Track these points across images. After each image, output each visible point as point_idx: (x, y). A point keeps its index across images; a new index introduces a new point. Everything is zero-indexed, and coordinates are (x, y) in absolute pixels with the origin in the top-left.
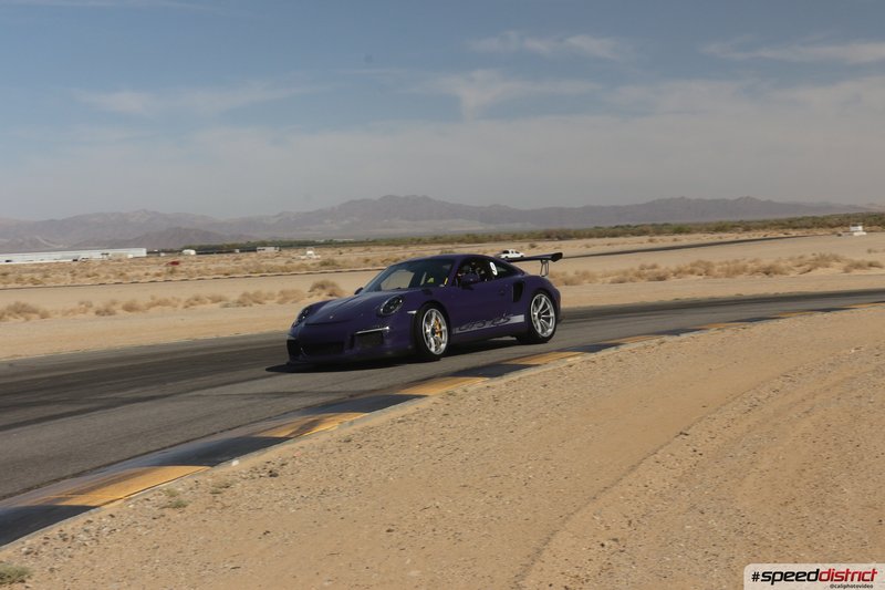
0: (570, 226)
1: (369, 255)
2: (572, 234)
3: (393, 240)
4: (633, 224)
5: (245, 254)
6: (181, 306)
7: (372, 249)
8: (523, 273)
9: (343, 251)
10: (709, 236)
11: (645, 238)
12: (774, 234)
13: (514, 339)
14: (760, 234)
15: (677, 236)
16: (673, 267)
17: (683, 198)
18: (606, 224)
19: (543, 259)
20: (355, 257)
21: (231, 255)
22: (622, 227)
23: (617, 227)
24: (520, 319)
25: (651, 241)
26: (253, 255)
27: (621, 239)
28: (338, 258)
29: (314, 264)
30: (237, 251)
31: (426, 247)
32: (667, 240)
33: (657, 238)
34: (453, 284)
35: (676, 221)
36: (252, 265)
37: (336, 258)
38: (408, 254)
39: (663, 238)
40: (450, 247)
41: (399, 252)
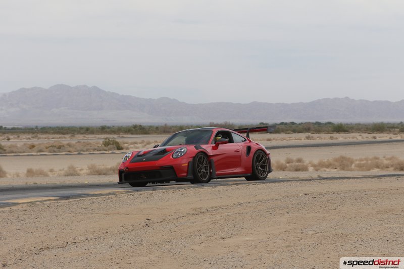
1: (35, 141)
4: (298, 121)
7: (39, 136)
9: (11, 137)
10: (365, 135)
11: (303, 136)
15: (335, 135)
17: (347, 98)
20: (22, 144)
22: (286, 124)
23: (282, 123)
25: (308, 138)
27: (282, 135)
28: (4, 143)
31: (91, 136)
32: (325, 138)
33: (316, 135)
35: (336, 121)
38: (73, 142)
39: (323, 135)
40: (115, 136)
41: (66, 140)
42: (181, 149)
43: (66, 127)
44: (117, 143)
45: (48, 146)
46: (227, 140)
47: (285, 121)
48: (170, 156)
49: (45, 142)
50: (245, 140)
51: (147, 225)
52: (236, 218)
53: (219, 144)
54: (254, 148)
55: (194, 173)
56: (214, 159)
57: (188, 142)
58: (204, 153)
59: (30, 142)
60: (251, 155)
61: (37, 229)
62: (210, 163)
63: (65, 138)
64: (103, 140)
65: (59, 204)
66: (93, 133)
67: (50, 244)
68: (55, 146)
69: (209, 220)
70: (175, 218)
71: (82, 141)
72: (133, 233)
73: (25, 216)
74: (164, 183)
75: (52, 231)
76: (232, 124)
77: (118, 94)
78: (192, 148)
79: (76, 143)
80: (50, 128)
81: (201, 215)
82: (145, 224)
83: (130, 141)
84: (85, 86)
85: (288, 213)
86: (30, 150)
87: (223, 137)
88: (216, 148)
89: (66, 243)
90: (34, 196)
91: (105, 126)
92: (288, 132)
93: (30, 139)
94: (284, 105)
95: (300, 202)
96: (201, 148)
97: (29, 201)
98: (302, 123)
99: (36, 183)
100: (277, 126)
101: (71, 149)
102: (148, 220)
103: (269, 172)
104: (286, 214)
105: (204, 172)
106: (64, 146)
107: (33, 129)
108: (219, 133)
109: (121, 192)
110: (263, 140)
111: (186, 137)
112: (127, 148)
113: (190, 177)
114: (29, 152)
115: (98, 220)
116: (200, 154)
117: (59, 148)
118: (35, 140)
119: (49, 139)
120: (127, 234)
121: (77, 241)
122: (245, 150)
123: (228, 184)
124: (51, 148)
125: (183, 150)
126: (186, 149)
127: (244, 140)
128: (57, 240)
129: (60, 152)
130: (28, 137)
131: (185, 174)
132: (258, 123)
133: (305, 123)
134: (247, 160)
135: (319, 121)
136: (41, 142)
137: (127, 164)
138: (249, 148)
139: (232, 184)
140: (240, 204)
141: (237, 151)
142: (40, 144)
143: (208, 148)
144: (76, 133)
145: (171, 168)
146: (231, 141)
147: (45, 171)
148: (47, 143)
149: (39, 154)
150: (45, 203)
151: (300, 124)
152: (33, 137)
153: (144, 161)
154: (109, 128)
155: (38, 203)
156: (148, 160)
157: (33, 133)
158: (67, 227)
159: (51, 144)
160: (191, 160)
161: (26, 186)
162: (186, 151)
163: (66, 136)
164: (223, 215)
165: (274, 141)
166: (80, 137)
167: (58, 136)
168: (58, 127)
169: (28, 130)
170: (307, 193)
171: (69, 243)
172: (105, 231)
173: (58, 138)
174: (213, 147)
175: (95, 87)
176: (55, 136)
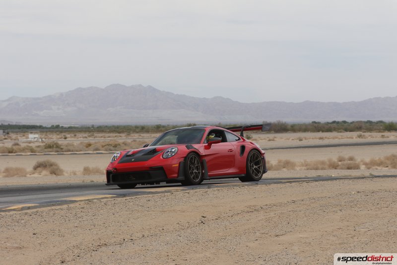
0: (289, 120)
1: (91, 140)
2: (289, 127)
3: (118, 127)
4: (349, 120)
7: (96, 135)
9: (68, 136)
11: (355, 134)
18: (323, 119)
20: (79, 142)
22: (338, 123)
23: (334, 122)
25: (360, 136)
28: (61, 142)
29: (39, 147)
31: (146, 135)
32: (376, 136)
33: (367, 134)
37: (60, 142)
38: (129, 141)
39: (374, 134)
41: (122, 139)
42: (172, 149)
43: (121, 126)
45: (104, 144)
46: (220, 139)
47: (337, 120)
48: (160, 155)
49: (102, 141)
50: (239, 139)
51: (202, 222)
52: (290, 216)
53: (211, 144)
54: (249, 147)
55: (186, 174)
56: (206, 159)
57: (180, 141)
58: (196, 153)
59: (86, 141)
60: (246, 154)
61: (94, 226)
62: (202, 163)
63: (121, 137)
65: (116, 202)
66: (148, 132)
67: (107, 241)
68: (111, 145)
69: (264, 218)
70: (230, 215)
71: (138, 140)
72: (189, 231)
73: (82, 214)
74: (154, 184)
75: (109, 228)
76: (285, 123)
77: (173, 94)
78: (183, 147)
79: (132, 142)
80: (106, 126)
81: (255, 212)
82: (201, 221)
84: (140, 85)
85: (341, 210)
86: (87, 149)
87: (216, 136)
88: (208, 147)
89: (122, 240)
90: (91, 194)
91: (160, 125)
92: (340, 131)
93: (86, 138)
94: (336, 104)
95: (352, 199)
96: (193, 147)
97: (87, 199)
98: (353, 122)
99: (93, 181)
100: (329, 125)
101: (126, 147)
102: (203, 217)
103: (264, 172)
104: (339, 212)
105: (196, 173)
106: (119, 145)
107: (89, 128)
108: (212, 132)
109: (177, 190)
110: (316, 138)
111: (177, 136)
113: (181, 178)
114: (86, 151)
115: (154, 217)
116: (192, 153)
117: (115, 146)
118: (91, 138)
119: (105, 138)
120: (182, 232)
121: (134, 238)
122: (239, 149)
123: (281, 182)
124: (107, 146)
125: (173, 150)
126: (176, 149)
127: (237, 139)
128: (115, 237)
129: (116, 150)
130: (84, 135)
131: (176, 175)
132: (311, 122)
133: (357, 122)
134: (241, 160)
135: (371, 120)
136: (97, 141)
137: (115, 165)
138: (243, 148)
139: (285, 182)
140: (294, 202)
141: (231, 151)
142: (96, 143)
143: (200, 148)
144: (131, 132)
145: (161, 168)
146: (224, 140)
147: (101, 169)
148: (103, 142)
149: (95, 152)
150: (102, 200)
151: (351, 123)
152: (90, 136)
153: (133, 161)
154: (164, 127)
155: (95, 201)
156: (137, 160)
157: (90, 132)
158: (123, 224)
159: (107, 143)
160: (182, 160)
161: (83, 184)
162: (176, 151)
163: (121, 135)
164: (276, 212)
165: (326, 139)
166: (136, 136)
167: (114, 135)
168: (113, 126)
169: (84, 129)
170: (359, 191)
171: (126, 240)
172: (161, 229)
173: (113, 137)
174: (205, 146)
175: (150, 87)
176: (111, 134)
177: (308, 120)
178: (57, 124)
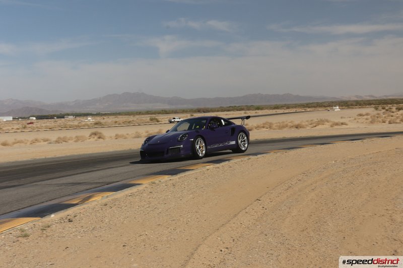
1: (117, 119)
2: (210, 110)
4: (237, 105)
5: (59, 119)
6: (29, 143)
7: (118, 117)
8: (234, 124)
9: (105, 117)
10: (271, 111)
11: (243, 112)
12: (300, 110)
13: (231, 151)
14: (293, 110)
15: (257, 111)
16: (255, 125)
18: (225, 105)
19: (242, 118)
20: (110, 121)
21: (52, 120)
22: (232, 107)
23: (230, 107)
24: (233, 143)
25: (245, 113)
26: (63, 119)
27: (232, 112)
28: (102, 121)
29: (91, 124)
30: (56, 118)
31: (143, 116)
32: (252, 113)
33: (248, 112)
34: (207, 128)
36: (62, 124)
38: (135, 119)
39: (251, 111)
40: (154, 115)
41: (131, 118)
43: (130, 112)
44: (156, 119)
59: (114, 120)
64: (149, 118)
71: (139, 118)
80: (123, 112)
83: (162, 117)
93: (114, 118)
101: (134, 123)
107: (115, 113)
112: (161, 121)
114: (115, 125)
117: (129, 122)
119: (123, 118)
133: (242, 106)
135: (247, 105)
136: (119, 120)
144: (135, 115)
148: (122, 120)
154: (150, 112)
157: (115, 115)
159: (125, 121)
166: (137, 117)
168: (127, 112)
169: (112, 114)
176: (125, 116)
177: (218, 106)
178: (99, 112)
